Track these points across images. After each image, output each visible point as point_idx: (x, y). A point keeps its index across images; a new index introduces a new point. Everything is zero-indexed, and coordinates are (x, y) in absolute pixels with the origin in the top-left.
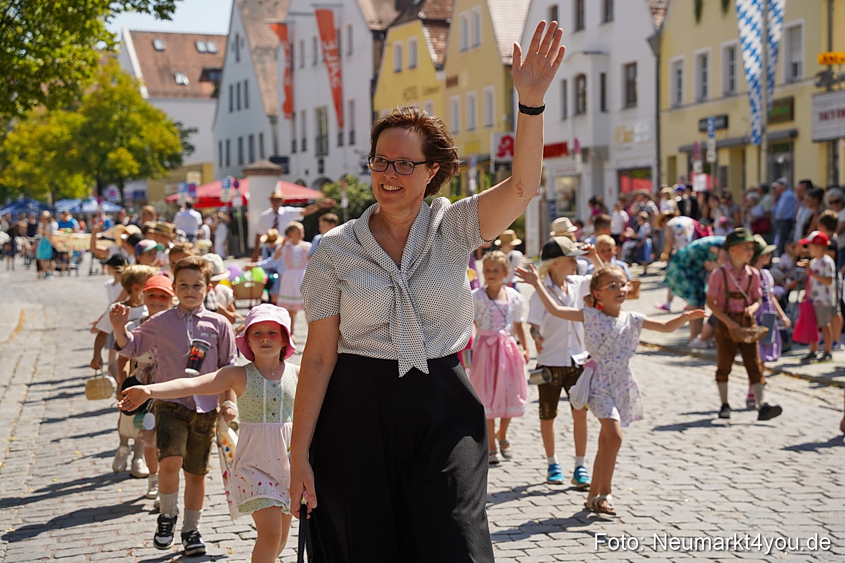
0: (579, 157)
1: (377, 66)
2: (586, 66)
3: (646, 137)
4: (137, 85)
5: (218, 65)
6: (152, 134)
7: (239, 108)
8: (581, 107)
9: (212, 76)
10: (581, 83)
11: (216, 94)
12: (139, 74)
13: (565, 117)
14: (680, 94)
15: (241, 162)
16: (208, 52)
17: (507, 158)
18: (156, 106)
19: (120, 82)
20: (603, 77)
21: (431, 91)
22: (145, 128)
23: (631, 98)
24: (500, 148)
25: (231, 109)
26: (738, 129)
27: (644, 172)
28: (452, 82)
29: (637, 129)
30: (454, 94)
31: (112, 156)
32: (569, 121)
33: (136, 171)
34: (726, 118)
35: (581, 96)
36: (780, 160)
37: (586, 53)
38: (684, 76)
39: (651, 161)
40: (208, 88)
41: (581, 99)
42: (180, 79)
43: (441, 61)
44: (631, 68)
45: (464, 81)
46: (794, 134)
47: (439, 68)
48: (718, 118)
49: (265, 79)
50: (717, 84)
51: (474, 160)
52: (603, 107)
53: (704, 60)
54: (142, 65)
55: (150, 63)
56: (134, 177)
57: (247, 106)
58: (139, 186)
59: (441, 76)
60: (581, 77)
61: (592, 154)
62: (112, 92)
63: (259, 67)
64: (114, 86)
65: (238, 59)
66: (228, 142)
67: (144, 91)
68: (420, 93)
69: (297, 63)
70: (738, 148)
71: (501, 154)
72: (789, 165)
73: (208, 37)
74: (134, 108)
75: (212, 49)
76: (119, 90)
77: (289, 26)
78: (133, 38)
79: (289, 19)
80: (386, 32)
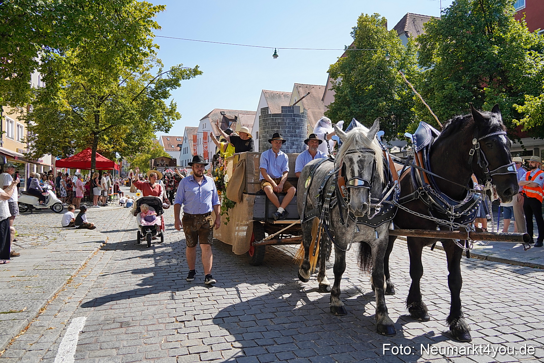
4: (163, 148)
5: (181, 144)
7: (186, 153)
9: (180, 146)
11: (180, 150)
12: (164, 146)
15: (186, 166)
18: (167, 153)
19: (159, 147)
25: (184, 154)
40: (179, 148)
42: (173, 147)
49: (192, 147)
54: (164, 143)
55: (166, 143)
57: (187, 153)
62: (157, 150)
63: (190, 144)
64: (157, 148)
65: (186, 142)
66: (183, 161)
67: (164, 149)
69: (199, 143)
73: (179, 137)
74: (162, 153)
75: (180, 140)
76: (159, 149)
77: (197, 135)
78: (163, 138)
79: (198, 133)
80: (219, 137)
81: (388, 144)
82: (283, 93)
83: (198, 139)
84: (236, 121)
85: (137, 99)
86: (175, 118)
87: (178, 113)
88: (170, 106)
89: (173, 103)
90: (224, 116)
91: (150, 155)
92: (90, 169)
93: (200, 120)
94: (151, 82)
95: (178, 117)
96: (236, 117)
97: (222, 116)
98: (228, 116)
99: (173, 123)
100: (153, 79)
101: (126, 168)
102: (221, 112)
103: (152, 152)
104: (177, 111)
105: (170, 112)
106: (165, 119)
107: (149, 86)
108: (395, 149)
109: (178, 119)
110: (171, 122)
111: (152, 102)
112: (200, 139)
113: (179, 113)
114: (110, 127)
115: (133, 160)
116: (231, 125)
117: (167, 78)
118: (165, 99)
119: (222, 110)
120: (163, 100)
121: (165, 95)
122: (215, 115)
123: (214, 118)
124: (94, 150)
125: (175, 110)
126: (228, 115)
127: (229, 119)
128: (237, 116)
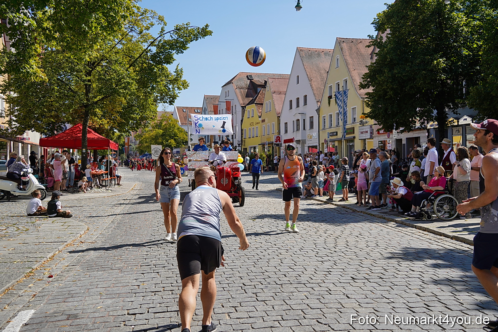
0: (295, 143)
1: (243, 116)
2: (299, 117)
3: (316, 138)
4: (176, 121)
6: (181, 136)
8: (298, 129)
10: (298, 121)
12: (179, 119)
13: (294, 132)
14: (325, 125)
16: (198, 112)
17: (278, 142)
18: (183, 127)
19: (173, 121)
20: (304, 120)
21: (257, 123)
22: (178, 133)
23: (312, 127)
24: (276, 140)
26: (340, 135)
27: (315, 147)
28: (263, 121)
29: (314, 135)
30: (264, 124)
31: (169, 141)
32: (295, 132)
33: (175, 145)
34: (337, 132)
35: (298, 125)
36: (351, 145)
37: (299, 114)
38: (326, 120)
39: (318, 144)
41: (298, 126)
42: (190, 120)
43: (260, 115)
44: (312, 118)
45: (266, 121)
46: (354, 137)
47: (260, 117)
48: (335, 132)
50: (334, 123)
51: (267, 143)
52: (304, 129)
53: (331, 116)
54: (179, 116)
55: (182, 116)
56: (176, 148)
58: (178, 150)
59: (260, 119)
60: (298, 120)
61: (301, 142)
62: (170, 124)
64: (170, 122)
67: (180, 123)
68: (254, 124)
70: (340, 141)
71: (276, 142)
72: (353, 146)
73: (198, 108)
74: (176, 128)
75: (199, 111)
76: (172, 123)
77: (219, 105)
78: (177, 109)
79: (219, 103)
80: (245, 107)
81: (454, 113)
82: (323, 50)
83: (220, 111)
84: (266, 87)
85: (135, 65)
86: (182, 87)
87: (185, 81)
88: (175, 72)
89: (179, 68)
90: (251, 82)
91: (161, 131)
92: (81, 148)
93: (222, 87)
94: (152, 44)
95: (185, 85)
96: (266, 82)
97: (249, 81)
98: (256, 81)
99: (179, 93)
100: (153, 41)
101: (134, 146)
102: (247, 76)
103: (164, 126)
104: (183, 79)
105: (175, 79)
106: (169, 88)
107: (149, 49)
108: (465, 119)
109: (184, 89)
110: (177, 91)
111: (154, 69)
112: (222, 110)
113: (187, 81)
114: (103, 98)
115: (142, 137)
116: (259, 92)
117: (171, 38)
118: (168, 65)
119: (248, 74)
120: (165, 65)
121: (169, 60)
122: (240, 80)
123: (239, 83)
124: (84, 125)
125: (181, 77)
126: (256, 79)
127: (257, 85)
128: (267, 80)
